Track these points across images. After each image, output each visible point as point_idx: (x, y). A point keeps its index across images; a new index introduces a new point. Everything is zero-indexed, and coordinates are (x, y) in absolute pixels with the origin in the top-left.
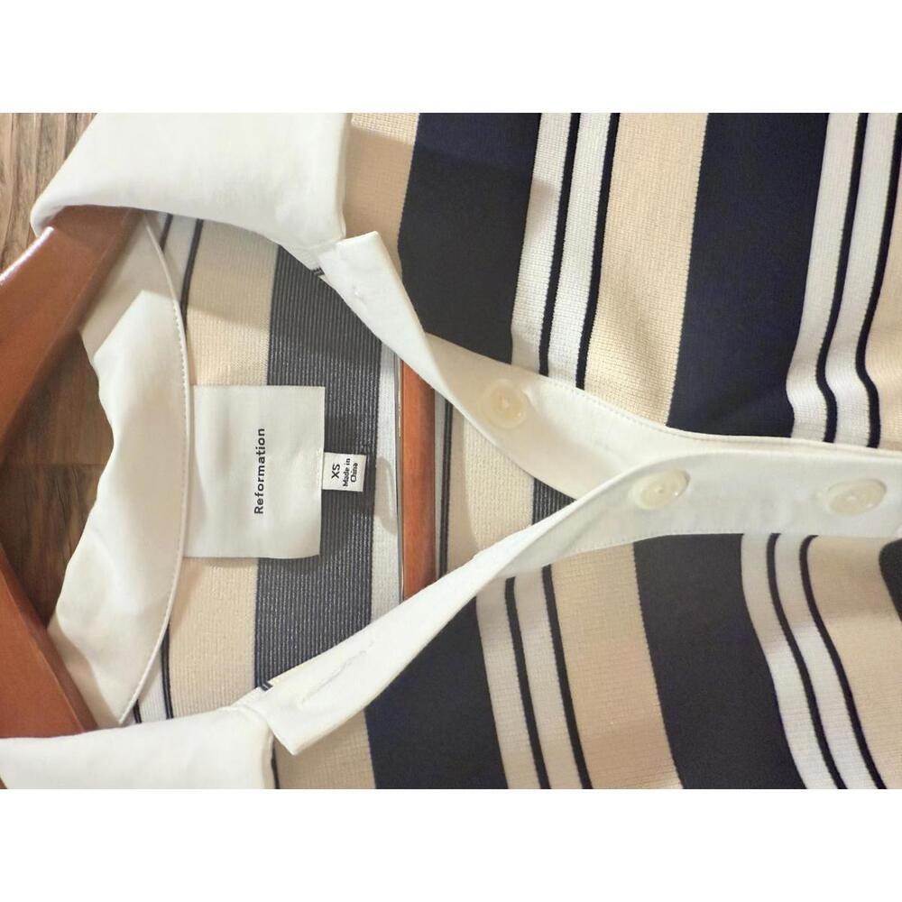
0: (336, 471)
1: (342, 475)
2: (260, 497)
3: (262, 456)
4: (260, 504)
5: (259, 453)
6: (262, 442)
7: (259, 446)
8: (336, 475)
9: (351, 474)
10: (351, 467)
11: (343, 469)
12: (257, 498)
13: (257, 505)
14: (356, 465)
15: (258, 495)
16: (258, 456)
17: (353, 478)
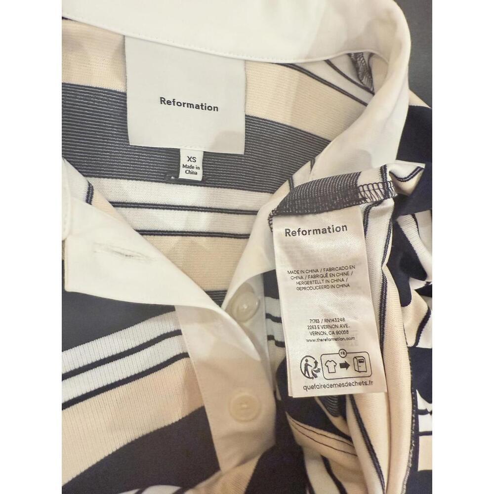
0: (192, 159)
1: (189, 164)
2: (172, 103)
3: (200, 107)
4: (168, 102)
5: (202, 105)
6: (210, 108)
7: (207, 106)
8: (190, 159)
9: (190, 170)
10: (195, 170)
11: (194, 164)
12: (172, 100)
13: (166, 100)
14: (196, 174)
15: (174, 102)
16: (200, 104)
17: (188, 172)
